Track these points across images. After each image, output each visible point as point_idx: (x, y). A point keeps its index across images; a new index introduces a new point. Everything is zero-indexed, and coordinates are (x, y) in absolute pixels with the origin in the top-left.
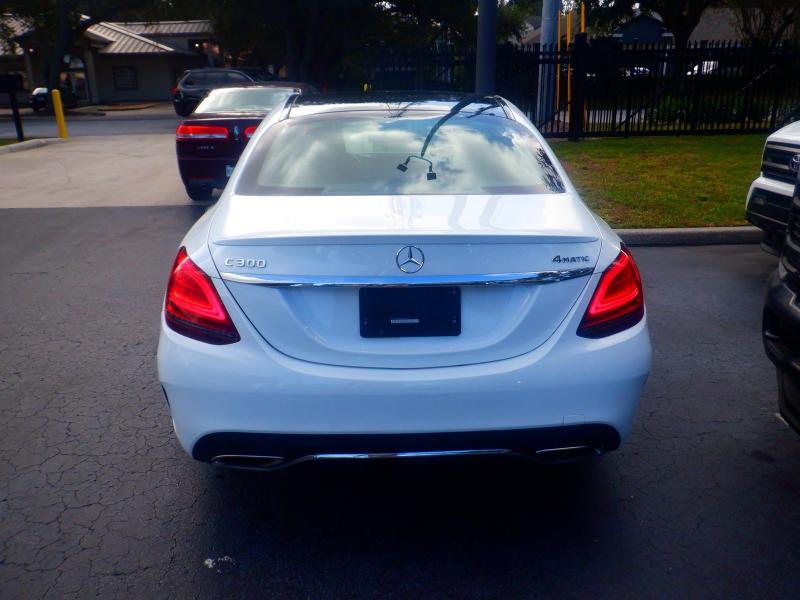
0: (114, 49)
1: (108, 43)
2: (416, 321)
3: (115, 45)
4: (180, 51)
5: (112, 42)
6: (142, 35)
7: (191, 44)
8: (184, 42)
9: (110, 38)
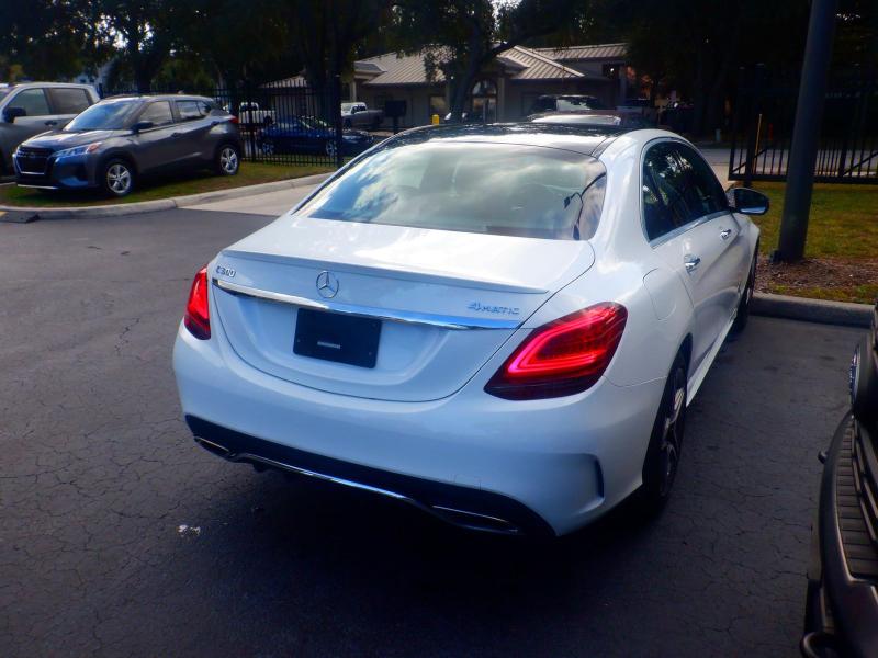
0: (527, 75)
1: (521, 69)
2: (338, 347)
3: (529, 71)
4: (590, 76)
5: (526, 68)
6: (557, 61)
7: (606, 68)
8: (599, 68)
9: (525, 65)
